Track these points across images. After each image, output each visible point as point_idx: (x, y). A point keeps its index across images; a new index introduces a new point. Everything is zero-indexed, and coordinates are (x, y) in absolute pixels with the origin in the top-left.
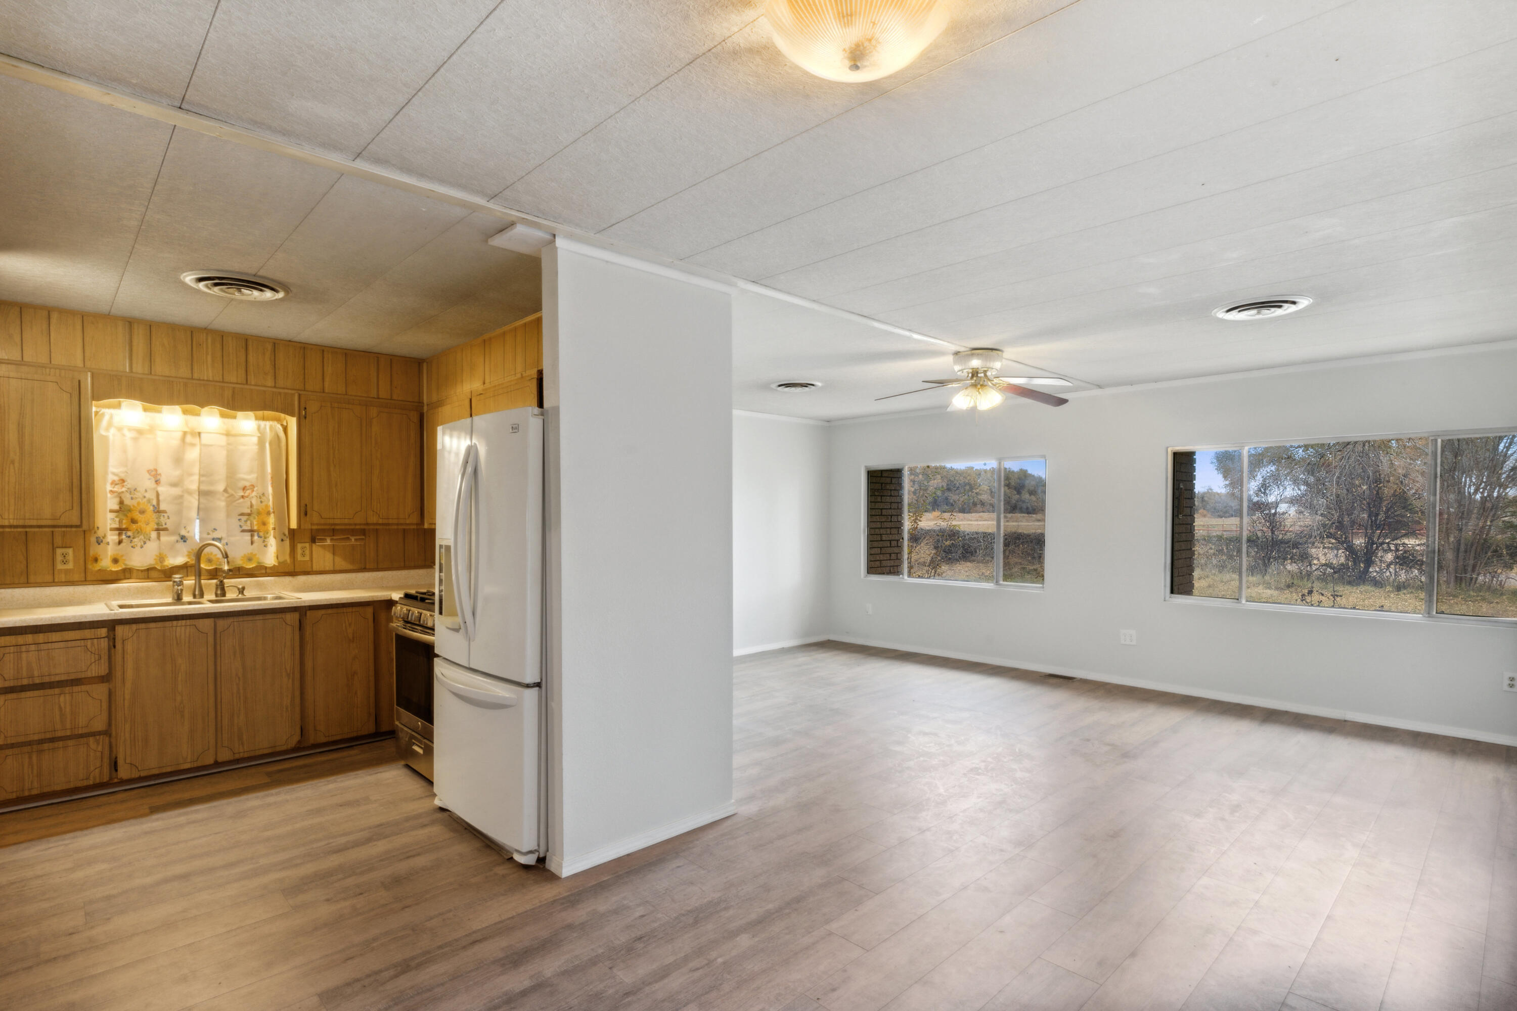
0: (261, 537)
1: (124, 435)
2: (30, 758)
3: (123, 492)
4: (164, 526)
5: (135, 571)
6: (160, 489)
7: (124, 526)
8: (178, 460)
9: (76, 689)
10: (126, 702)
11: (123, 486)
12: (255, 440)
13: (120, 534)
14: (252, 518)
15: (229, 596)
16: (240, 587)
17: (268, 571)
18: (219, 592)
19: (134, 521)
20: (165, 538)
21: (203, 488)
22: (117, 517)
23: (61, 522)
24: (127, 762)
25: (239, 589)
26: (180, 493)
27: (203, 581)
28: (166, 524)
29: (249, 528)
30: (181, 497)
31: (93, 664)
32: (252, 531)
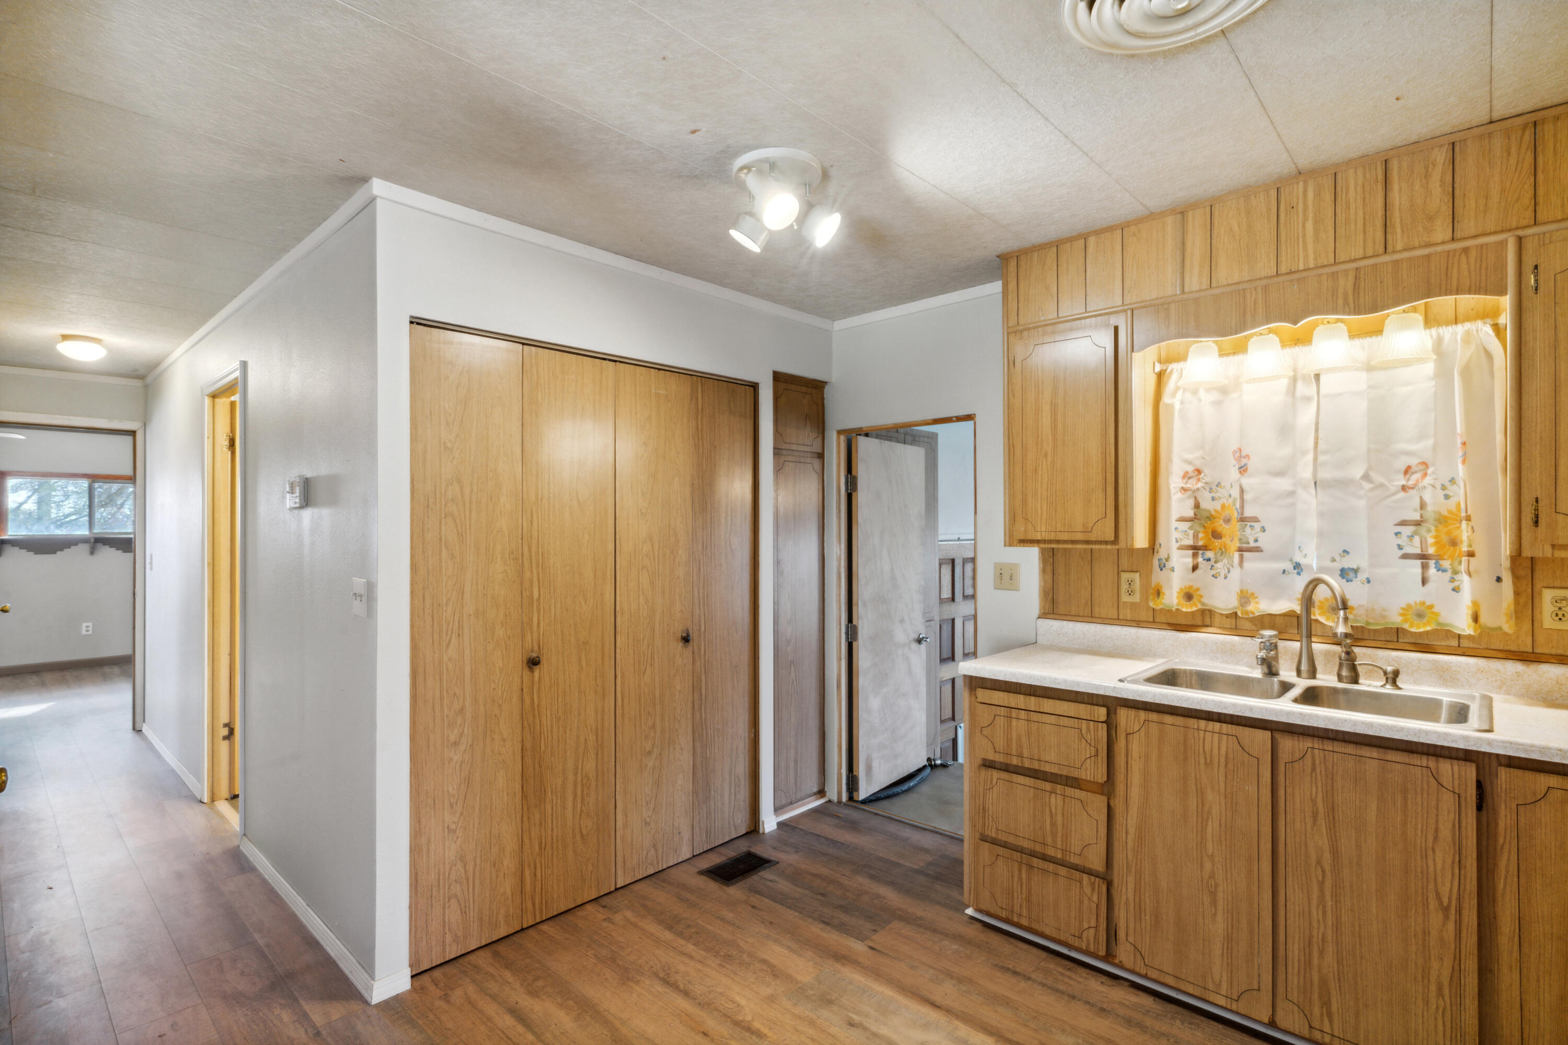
0: (1444, 571)
1: (1200, 400)
2: (1020, 870)
3: (1198, 489)
4: (1252, 544)
5: (1217, 616)
6: (1246, 481)
7: (1201, 543)
8: (1285, 430)
9: (1070, 791)
10: (1130, 837)
11: (1199, 480)
12: (1429, 368)
13: (1195, 556)
14: (1422, 530)
15: (1370, 684)
16: (1389, 669)
17: (1465, 643)
18: (1345, 673)
19: (1216, 535)
20: (1253, 564)
21: (1323, 474)
22: (1191, 528)
23: (1093, 537)
24: (1131, 939)
25: (1385, 673)
26: (1291, 488)
27: (1314, 646)
28: (1256, 541)
29: (1418, 551)
30: (1292, 493)
31: (1088, 761)
32: (1423, 557)
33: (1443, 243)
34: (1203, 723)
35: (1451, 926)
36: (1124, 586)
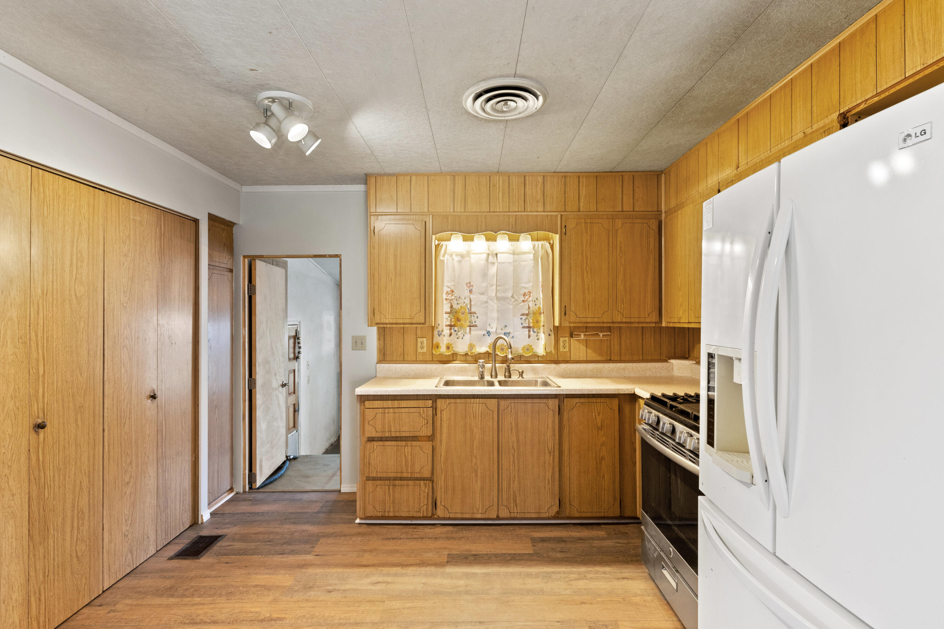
0: (535, 332)
1: (453, 259)
2: (389, 489)
3: (452, 299)
4: (474, 324)
5: (459, 355)
6: (472, 296)
7: (453, 324)
8: (485, 275)
9: (414, 443)
10: (442, 457)
11: (452, 295)
12: (531, 256)
13: (450, 329)
14: (529, 317)
15: (515, 377)
16: (520, 371)
17: (540, 359)
18: (507, 374)
19: (458, 320)
20: (475, 332)
21: (499, 295)
22: (449, 317)
23: (414, 321)
24: (442, 504)
25: (519, 372)
26: (486, 300)
27: (497, 365)
28: (475, 322)
29: (527, 325)
30: (487, 302)
31: (424, 427)
32: (529, 327)
33: (541, 212)
34: (472, 400)
35: (552, 458)
36: (419, 345)
